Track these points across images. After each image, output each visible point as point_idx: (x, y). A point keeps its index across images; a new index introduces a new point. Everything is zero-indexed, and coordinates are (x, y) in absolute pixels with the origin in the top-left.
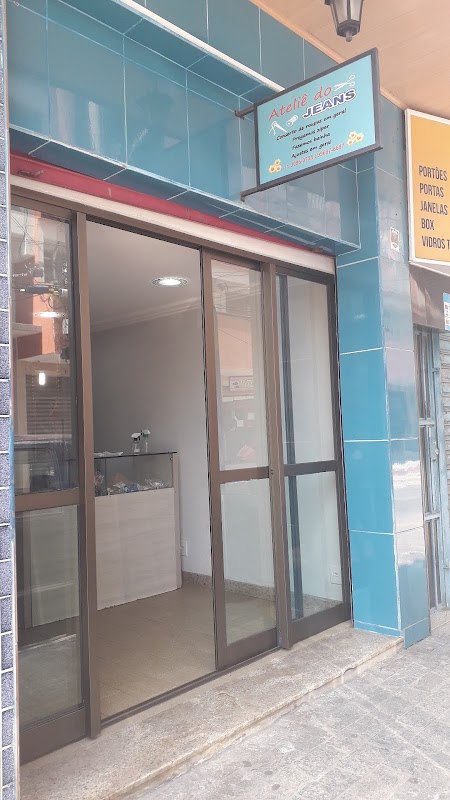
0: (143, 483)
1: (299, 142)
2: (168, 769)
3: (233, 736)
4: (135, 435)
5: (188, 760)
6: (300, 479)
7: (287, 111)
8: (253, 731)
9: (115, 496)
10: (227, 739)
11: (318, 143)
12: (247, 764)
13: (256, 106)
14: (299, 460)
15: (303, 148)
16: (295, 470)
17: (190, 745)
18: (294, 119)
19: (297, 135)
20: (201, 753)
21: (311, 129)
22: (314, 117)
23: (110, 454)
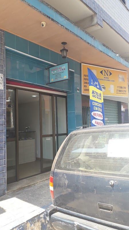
0: (28, 138)
1: (56, 76)
2: (31, 185)
3: (42, 181)
4: (26, 128)
5: (34, 184)
6: (59, 137)
7: (54, 70)
8: (46, 181)
9: (22, 141)
10: (41, 182)
11: (59, 77)
12: (44, 185)
13: (49, 68)
14: (59, 133)
15: (57, 77)
16: (58, 135)
17: (35, 182)
18: (55, 72)
19: (56, 75)
20: (36, 183)
21: (58, 74)
22: (59, 72)
23: (21, 132)
